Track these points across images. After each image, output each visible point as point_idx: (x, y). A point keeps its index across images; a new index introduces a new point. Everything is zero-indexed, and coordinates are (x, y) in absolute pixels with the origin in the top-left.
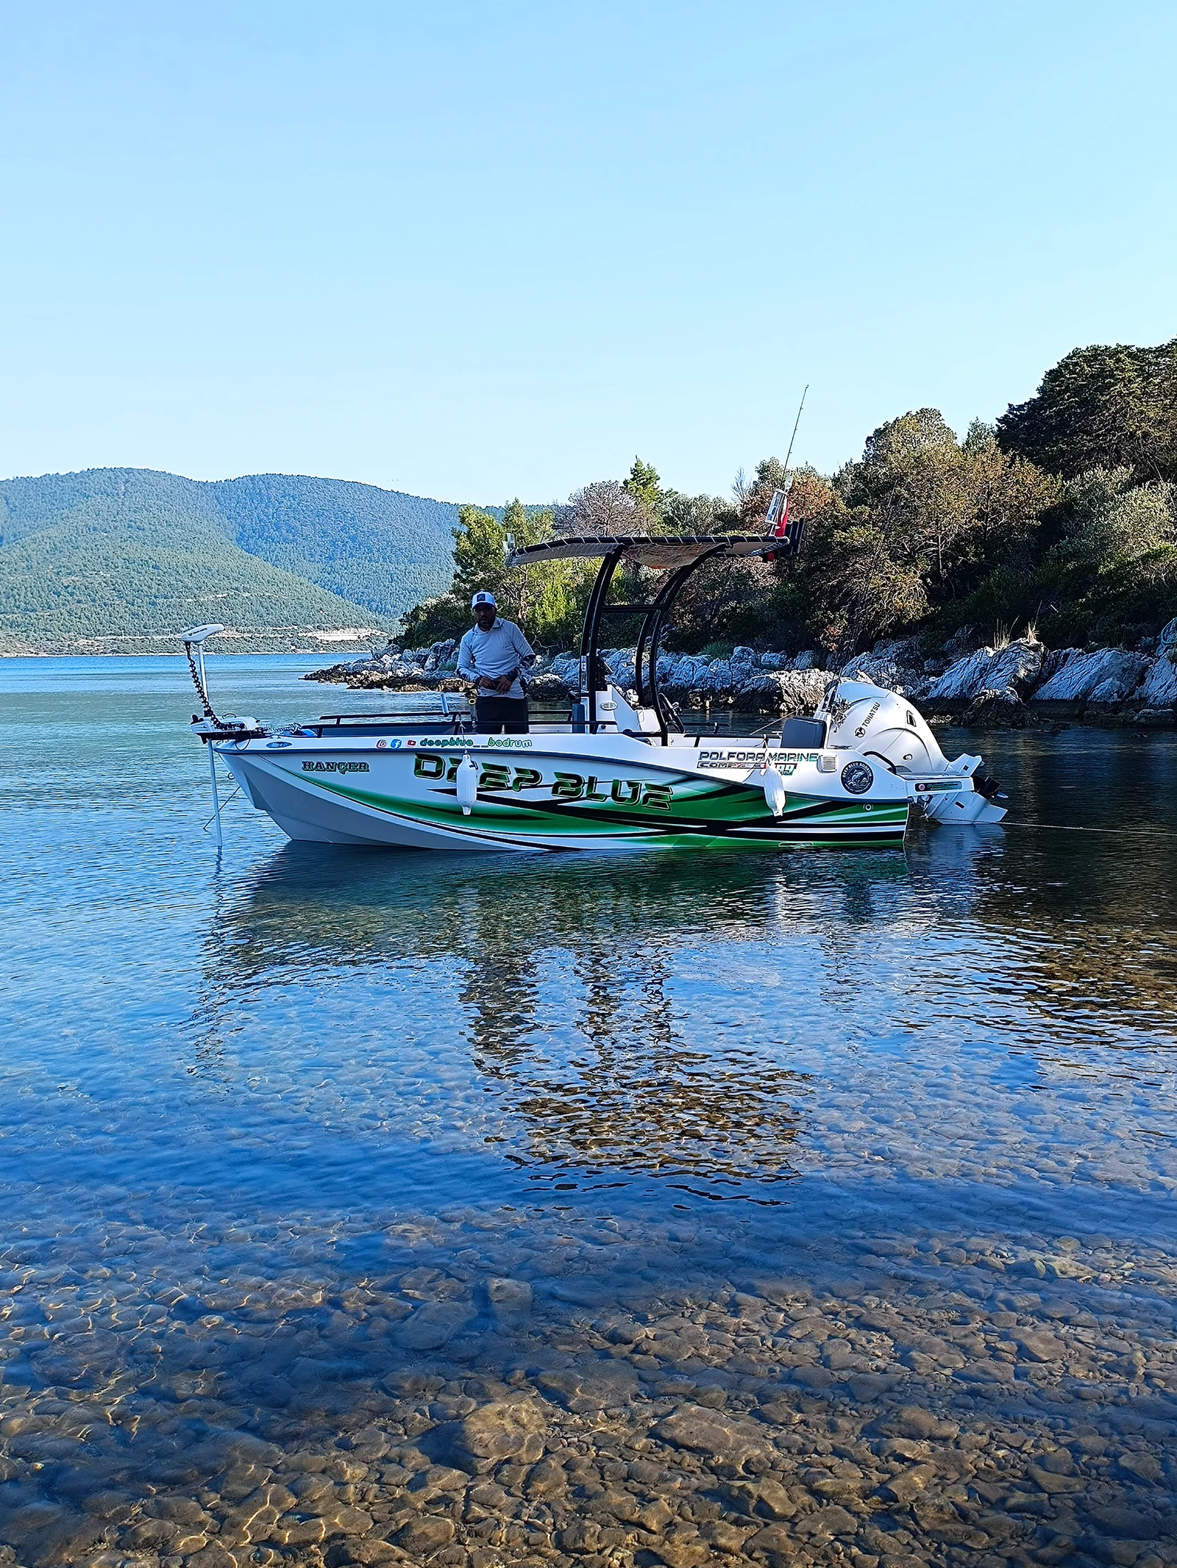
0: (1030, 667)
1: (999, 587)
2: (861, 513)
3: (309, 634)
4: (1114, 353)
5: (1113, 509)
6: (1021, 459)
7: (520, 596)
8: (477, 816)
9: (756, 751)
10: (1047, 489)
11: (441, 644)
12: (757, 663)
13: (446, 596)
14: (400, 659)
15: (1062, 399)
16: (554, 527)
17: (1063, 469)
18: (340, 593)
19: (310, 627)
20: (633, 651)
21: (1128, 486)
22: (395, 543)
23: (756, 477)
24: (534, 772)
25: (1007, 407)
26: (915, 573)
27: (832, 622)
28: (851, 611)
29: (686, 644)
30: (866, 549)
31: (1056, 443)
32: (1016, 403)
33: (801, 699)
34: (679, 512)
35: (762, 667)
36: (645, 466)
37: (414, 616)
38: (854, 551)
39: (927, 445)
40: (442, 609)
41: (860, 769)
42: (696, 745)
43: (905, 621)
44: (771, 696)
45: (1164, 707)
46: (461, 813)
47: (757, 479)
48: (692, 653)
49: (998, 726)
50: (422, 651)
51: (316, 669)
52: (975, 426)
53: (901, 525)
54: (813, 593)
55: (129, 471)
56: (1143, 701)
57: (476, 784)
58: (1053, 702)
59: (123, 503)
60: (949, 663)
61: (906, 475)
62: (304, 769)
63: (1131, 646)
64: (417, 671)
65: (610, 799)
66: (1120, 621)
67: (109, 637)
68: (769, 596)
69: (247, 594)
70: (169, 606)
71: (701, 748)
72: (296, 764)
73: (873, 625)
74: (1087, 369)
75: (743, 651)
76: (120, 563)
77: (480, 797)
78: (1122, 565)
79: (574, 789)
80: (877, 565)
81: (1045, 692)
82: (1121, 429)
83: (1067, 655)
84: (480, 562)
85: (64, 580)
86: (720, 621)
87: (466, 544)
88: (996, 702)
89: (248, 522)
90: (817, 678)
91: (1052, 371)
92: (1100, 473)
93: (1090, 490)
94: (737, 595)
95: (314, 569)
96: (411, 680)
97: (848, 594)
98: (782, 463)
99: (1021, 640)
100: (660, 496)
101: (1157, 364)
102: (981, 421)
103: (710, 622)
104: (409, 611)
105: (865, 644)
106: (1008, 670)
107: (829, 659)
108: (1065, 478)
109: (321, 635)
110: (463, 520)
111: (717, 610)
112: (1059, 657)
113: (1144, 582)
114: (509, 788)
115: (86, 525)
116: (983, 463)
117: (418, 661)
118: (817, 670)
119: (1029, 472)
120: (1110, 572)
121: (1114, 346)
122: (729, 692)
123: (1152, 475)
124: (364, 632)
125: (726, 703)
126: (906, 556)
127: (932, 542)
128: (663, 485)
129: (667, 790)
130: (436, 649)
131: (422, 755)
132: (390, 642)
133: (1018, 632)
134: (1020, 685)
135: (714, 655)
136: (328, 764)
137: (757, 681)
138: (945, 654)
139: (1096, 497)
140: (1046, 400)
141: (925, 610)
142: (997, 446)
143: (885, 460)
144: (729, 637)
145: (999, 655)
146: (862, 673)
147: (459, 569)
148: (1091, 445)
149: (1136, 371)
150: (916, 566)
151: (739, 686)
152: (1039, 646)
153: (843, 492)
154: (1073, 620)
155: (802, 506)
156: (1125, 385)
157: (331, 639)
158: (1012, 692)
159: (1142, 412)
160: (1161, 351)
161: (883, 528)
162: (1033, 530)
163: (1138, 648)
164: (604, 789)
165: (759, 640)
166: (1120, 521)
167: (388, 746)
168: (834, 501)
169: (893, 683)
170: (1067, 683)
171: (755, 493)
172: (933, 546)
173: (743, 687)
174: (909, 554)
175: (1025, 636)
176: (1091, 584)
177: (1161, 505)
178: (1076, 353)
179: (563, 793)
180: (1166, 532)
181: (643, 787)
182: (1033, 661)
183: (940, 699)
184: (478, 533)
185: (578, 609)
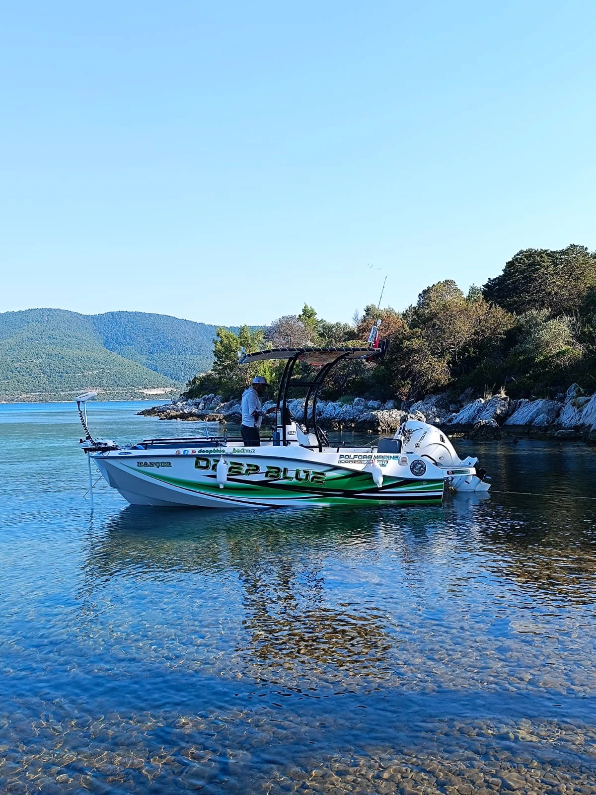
0: (502, 408)
1: (485, 369)
2: (417, 332)
3: (140, 391)
4: (540, 253)
5: (542, 330)
6: (495, 305)
7: (247, 372)
8: (227, 489)
9: (368, 454)
10: (508, 320)
11: (206, 396)
12: (366, 407)
13: (210, 372)
14: (186, 404)
15: (515, 276)
16: (264, 338)
17: (516, 310)
18: (156, 370)
19: (140, 387)
20: (304, 400)
21: (549, 318)
22: (184, 345)
23: (364, 313)
24: (256, 466)
25: (488, 280)
26: (444, 361)
27: (403, 386)
28: (413, 381)
29: (331, 396)
30: (419, 350)
31: (512, 297)
32: (492, 278)
33: (388, 425)
34: (327, 331)
35: (369, 408)
36: (309, 308)
37: (194, 382)
38: (414, 351)
39: (449, 298)
40: (208, 378)
41: (419, 464)
42: (338, 452)
43: (439, 385)
44: (373, 423)
45: (570, 428)
46: (219, 487)
47: (365, 314)
48: (334, 401)
49: (487, 439)
50: (197, 400)
51: (143, 409)
52: (472, 288)
53: (437, 338)
54: (394, 371)
55: (50, 310)
56: (559, 426)
57: (226, 472)
58: (514, 426)
59: (46, 326)
60: (462, 406)
61: (438, 313)
62: (138, 466)
63: (552, 398)
64: (195, 410)
65: (294, 480)
66: (547, 385)
67: (38, 393)
68: (372, 373)
69: (109, 371)
70: (69, 377)
71: (340, 453)
72: (134, 463)
73: (424, 387)
74: (527, 261)
75: (359, 400)
76: (44, 356)
77: (228, 479)
78: (547, 358)
79: (276, 475)
80: (425, 358)
81: (511, 421)
82: (544, 290)
83: (520, 403)
84: (227, 356)
85: (15, 365)
86: (348, 385)
87: (220, 347)
88: (486, 426)
89: (109, 335)
90: (397, 414)
91: (509, 262)
92: (534, 312)
93: (529, 321)
94: (356, 372)
95: (143, 359)
96: (191, 415)
97: (411, 372)
98: (377, 307)
99: (498, 395)
100: (317, 323)
101: (561, 259)
102: (475, 285)
103: (343, 385)
104: (191, 380)
105: (420, 397)
106: (491, 410)
107: (402, 404)
108: (517, 314)
109: (146, 391)
110: (218, 335)
111: (346, 379)
112: (517, 403)
113: (558, 366)
114: (243, 474)
115: (27, 337)
116: (476, 307)
117: (195, 405)
118: (396, 410)
119: (499, 312)
120: (541, 360)
121: (540, 250)
122: (352, 421)
123: (560, 313)
124: (168, 390)
125: (351, 426)
126: (439, 353)
127: (452, 346)
128: (318, 317)
129: (323, 474)
130: (204, 399)
131: (199, 458)
132: (181, 395)
133: (496, 391)
134: (498, 418)
135: (346, 402)
136: (150, 463)
137: (366, 415)
138: (460, 402)
139: (533, 324)
140: (507, 276)
141: (449, 380)
142: (483, 299)
143: (428, 305)
144: (352, 393)
145: (487, 402)
146: (419, 412)
147: (216, 359)
148: (529, 298)
149: (551, 262)
150: (444, 358)
151: (357, 418)
152: (507, 398)
153: (407, 321)
154: (523, 385)
155: (387, 327)
156: (545, 269)
157: (151, 393)
158: (494, 421)
159: (554, 282)
160: (562, 253)
161: (427, 339)
162: (502, 340)
163: (555, 399)
164: (291, 474)
165: (367, 394)
166: (544, 335)
167: (182, 454)
168: (403, 325)
169: (434, 417)
170: (520, 417)
171: (364, 321)
172: (452, 348)
173: (359, 418)
174: (441, 352)
175: (499, 393)
176: (532, 367)
177: (565, 327)
178: (521, 252)
179: (271, 476)
180: (568, 341)
181: (311, 473)
182: (504, 406)
183: (458, 424)
184: (226, 341)
185: (276, 379)
